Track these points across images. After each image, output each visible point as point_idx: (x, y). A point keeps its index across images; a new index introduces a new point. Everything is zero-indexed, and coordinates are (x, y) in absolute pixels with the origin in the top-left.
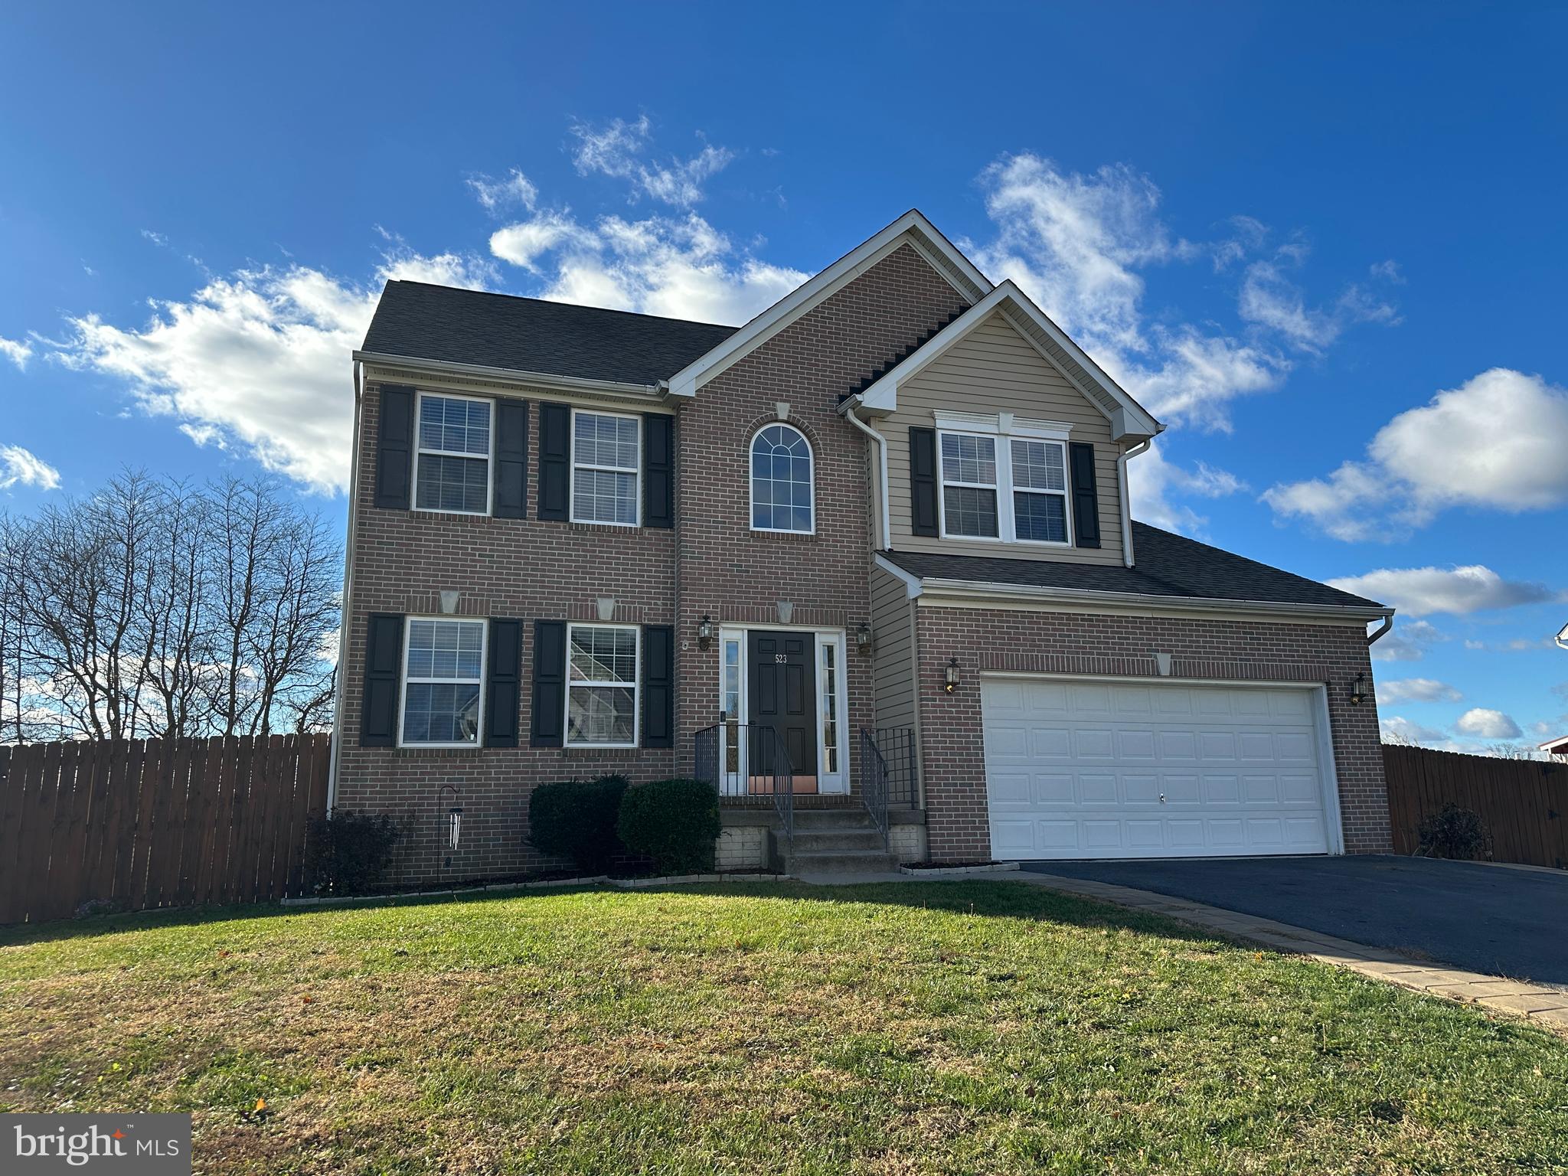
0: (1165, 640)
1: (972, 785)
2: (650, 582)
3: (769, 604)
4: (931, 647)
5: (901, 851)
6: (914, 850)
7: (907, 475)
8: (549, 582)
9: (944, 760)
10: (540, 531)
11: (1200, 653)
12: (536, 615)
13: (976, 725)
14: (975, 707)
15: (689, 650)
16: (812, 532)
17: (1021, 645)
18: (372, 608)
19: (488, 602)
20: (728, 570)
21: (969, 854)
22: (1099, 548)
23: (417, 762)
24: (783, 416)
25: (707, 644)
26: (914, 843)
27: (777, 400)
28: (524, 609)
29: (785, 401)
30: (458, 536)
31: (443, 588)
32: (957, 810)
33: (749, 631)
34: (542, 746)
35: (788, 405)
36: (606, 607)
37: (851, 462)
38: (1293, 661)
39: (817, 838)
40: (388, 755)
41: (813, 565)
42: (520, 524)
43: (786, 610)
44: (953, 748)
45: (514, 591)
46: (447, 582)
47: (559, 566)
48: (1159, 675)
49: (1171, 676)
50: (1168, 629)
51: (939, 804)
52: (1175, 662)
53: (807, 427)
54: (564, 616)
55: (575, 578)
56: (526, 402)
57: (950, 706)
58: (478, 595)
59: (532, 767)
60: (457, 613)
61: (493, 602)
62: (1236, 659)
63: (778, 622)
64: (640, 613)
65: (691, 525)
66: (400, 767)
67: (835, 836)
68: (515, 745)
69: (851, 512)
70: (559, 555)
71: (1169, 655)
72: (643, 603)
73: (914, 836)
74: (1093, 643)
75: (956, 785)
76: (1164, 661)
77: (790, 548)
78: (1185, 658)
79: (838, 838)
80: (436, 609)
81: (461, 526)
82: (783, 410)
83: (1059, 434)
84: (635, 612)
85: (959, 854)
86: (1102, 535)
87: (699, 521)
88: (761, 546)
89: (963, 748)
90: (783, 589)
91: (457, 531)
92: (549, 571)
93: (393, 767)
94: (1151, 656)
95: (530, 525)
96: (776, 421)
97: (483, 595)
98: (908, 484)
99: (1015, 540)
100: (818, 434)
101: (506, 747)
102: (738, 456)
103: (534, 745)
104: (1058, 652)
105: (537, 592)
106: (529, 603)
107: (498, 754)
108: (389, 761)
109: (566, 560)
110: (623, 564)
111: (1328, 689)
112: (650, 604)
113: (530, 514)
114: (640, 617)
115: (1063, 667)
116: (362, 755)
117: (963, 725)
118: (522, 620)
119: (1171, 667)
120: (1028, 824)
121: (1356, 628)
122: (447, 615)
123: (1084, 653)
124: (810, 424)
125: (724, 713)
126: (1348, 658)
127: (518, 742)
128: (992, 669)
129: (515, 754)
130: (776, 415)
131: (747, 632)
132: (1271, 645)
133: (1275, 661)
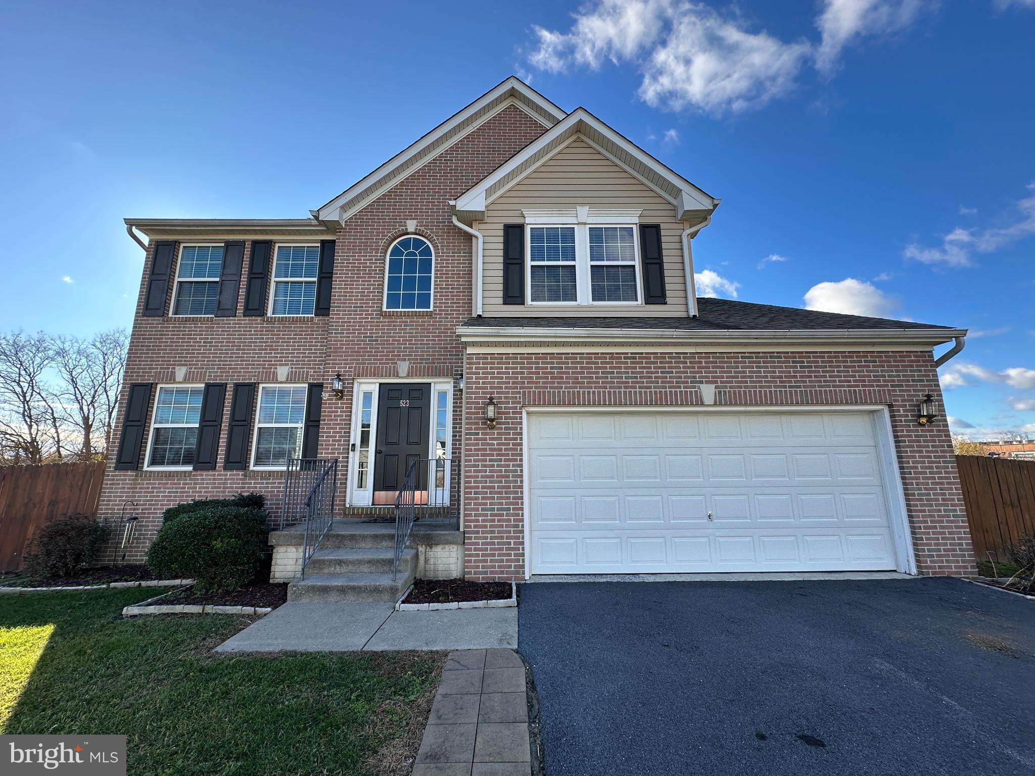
0: (709, 372)
1: (509, 509)
2: (316, 353)
3: (392, 363)
4: (476, 388)
5: (441, 567)
6: (453, 567)
7: (501, 260)
8: (247, 357)
9: (483, 487)
10: (244, 324)
11: (746, 382)
12: (236, 379)
13: (517, 455)
14: (516, 439)
15: (328, 399)
16: (431, 309)
17: (564, 383)
18: (134, 380)
19: (205, 372)
20: (362, 341)
21: (502, 572)
22: (665, 303)
23: (150, 480)
24: (411, 229)
26: (453, 560)
27: (407, 219)
28: (229, 376)
29: (413, 219)
30: (191, 331)
31: (179, 365)
32: (493, 532)
33: (380, 384)
34: (231, 469)
35: (416, 221)
36: (283, 372)
37: (462, 256)
38: (848, 386)
39: (340, 562)
40: (133, 476)
41: (428, 333)
42: (232, 320)
43: (403, 367)
44: (492, 477)
45: (224, 365)
46: (181, 361)
47: (254, 346)
48: (702, 404)
49: (715, 404)
50: (712, 363)
51: (475, 526)
52: (720, 392)
53: (430, 235)
54: (254, 379)
55: (265, 353)
56: (244, 242)
57: (491, 439)
58: (199, 368)
59: (224, 484)
60: (185, 381)
61: (210, 372)
62: (785, 387)
63: (398, 376)
64: (307, 374)
65: (337, 310)
66: (139, 484)
67: (357, 560)
68: (214, 469)
69: (460, 292)
70: (255, 339)
71: (713, 386)
72: (310, 368)
73: (454, 554)
74: (636, 378)
75: (493, 509)
76: (708, 392)
77: (410, 322)
78: (731, 387)
79: (360, 562)
80: (172, 379)
81: (194, 324)
82: (412, 226)
83: (630, 218)
84: (303, 375)
85: (492, 572)
86: (668, 293)
87: (343, 307)
88: (388, 322)
89: (502, 476)
90: (403, 352)
91: (191, 327)
92: (248, 350)
93: (135, 484)
94: (694, 387)
95: (238, 320)
96: (408, 234)
97: (203, 368)
98: (501, 266)
99: (591, 302)
100: (438, 239)
101: (208, 470)
102: (376, 260)
103: (225, 468)
104: (600, 387)
105: (238, 365)
106: (232, 372)
107: (202, 475)
108: (133, 480)
109: (260, 342)
110: (298, 342)
111: (891, 411)
112: (315, 368)
113: (239, 313)
114: (307, 377)
115: (605, 400)
116: (116, 476)
117: (503, 455)
118: (226, 384)
119: (716, 396)
120: (572, 541)
121: (921, 352)
122: (180, 383)
123: (626, 387)
124: (432, 232)
125: (354, 445)
126: (913, 381)
127: (215, 466)
128: (534, 405)
129: (214, 475)
130: (406, 229)
131: (378, 385)
132: (823, 372)
133: (829, 386)
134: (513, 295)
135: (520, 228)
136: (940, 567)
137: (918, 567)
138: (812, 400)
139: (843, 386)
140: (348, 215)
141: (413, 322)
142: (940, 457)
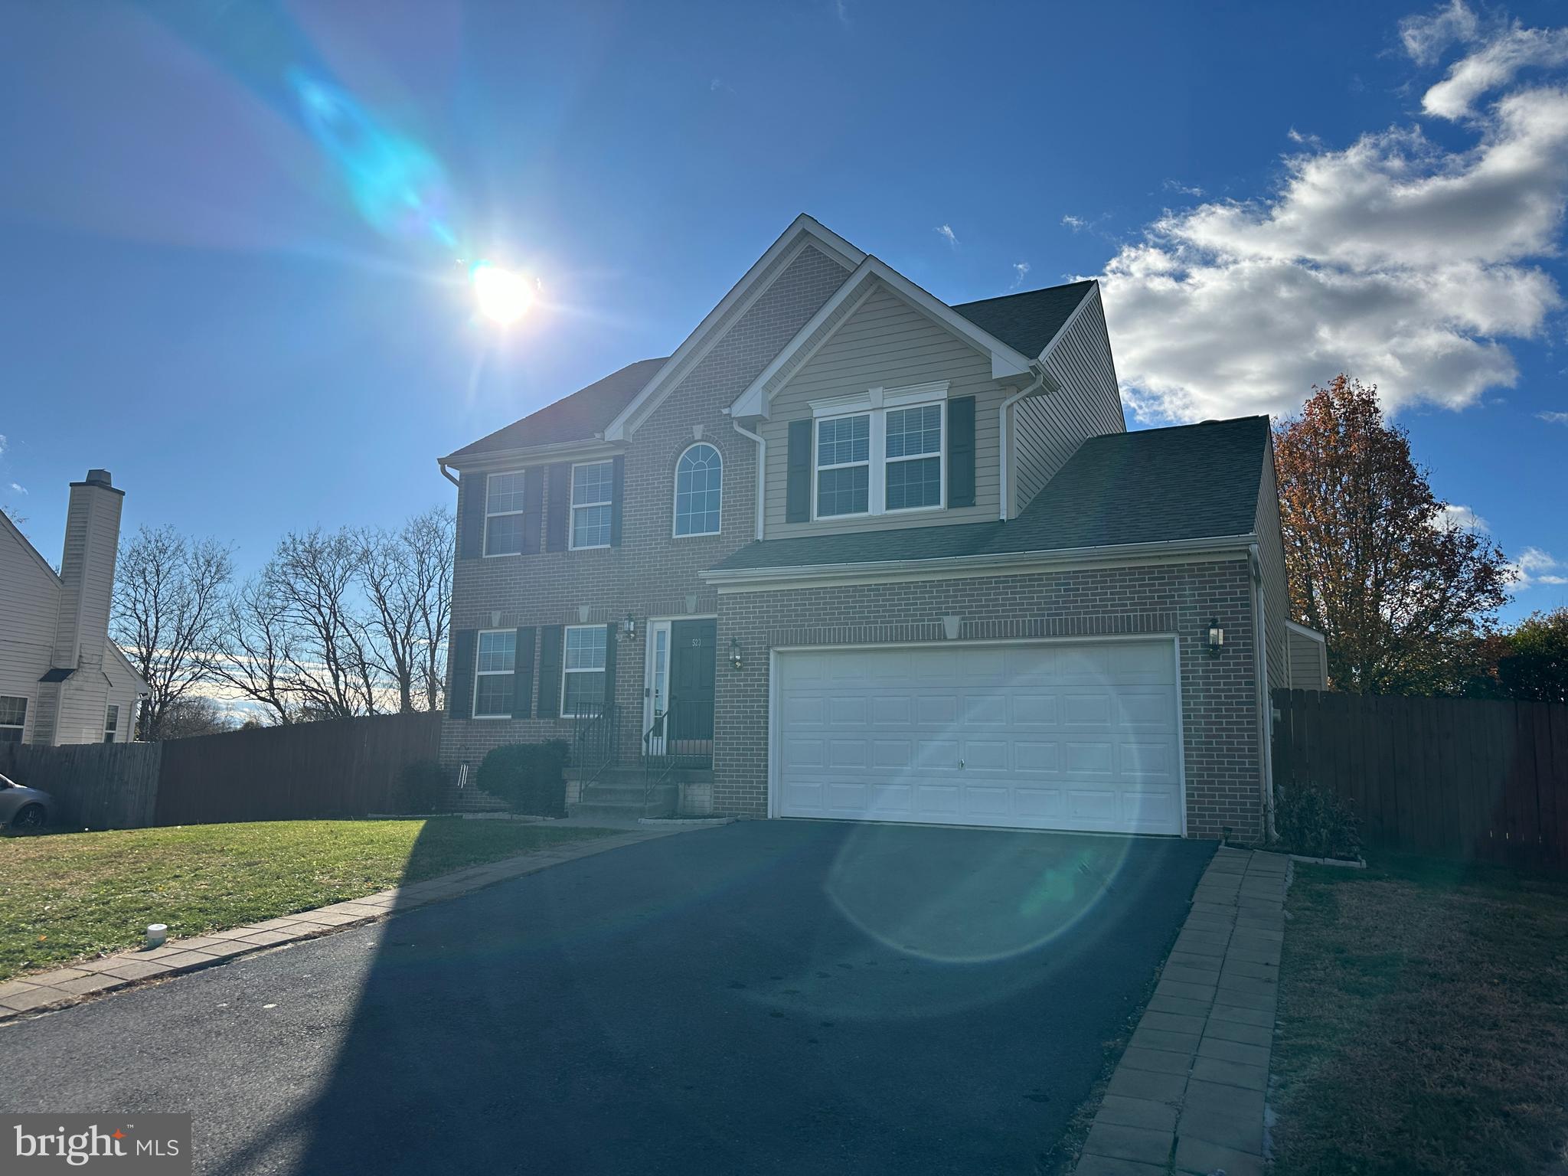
0: (957, 602)
1: (752, 749)
3: (681, 598)
5: (699, 804)
6: (707, 804)
7: (787, 467)
8: (551, 597)
10: (548, 560)
11: (998, 611)
12: (543, 622)
13: (763, 696)
14: (761, 680)
15: (622, 642)
16: (721, 532)
17: (807, 620)
18: (458, 627)
19: (517, 616)
20: (652, 574)
22: (974, 505)
23: (480, 728)
24: (698, 436)
25: (640, 634)
26: (706, 798)
27: (694, 424)
28: (537, 619)
29: (699, 423)
30: (503, 571)
31: (494, 609)
32: (738, 771)
33: (673, 622)
34: (544, 717)
35: (702, 426)
36: (584, 612)
38: (1122, 611)
40: (463, 724)
42: (537, 557)
43: (690, 602)
44: (739, 717)
45: (532, 607)
46: (496, 605)
47: (558, 585)
48: (945, 639)
49: (959, 638)
50: (960, 590)
51: (724, 765)
52: (965, 624)
53: (718, 441)
54: (560, 621)
55: (567, 592)
56: (542, 467)
57: (739, 680)
58: (512, 612)
59: (538, 731)
60: (501, 625)
61: (520, 616)
62: (1042, 615)
63: (686, 612)
64: (606, 614)
65: (628, 542)
66: (470, 732)
68: (529, 717)
70: (558, 576)
71: (960, 617)
72: (609, 607)
73: (706, 792)
74: (878, 611)
75: (739, 749)
76: (952, 624)
77: (698, 549)
78: (979, 618)
80: (489, 626)
81: (505, 564)
82: (698, 431)
83: (937, 395)
84: (602, 614)
86: (978, 491)
88: (679, 551)
89: (748, 717)
90: (692, 584)
91: (502, 568)
92: (552, 589)
94: (939, 620)
95: (542, 557)
96: (696, 441)
97: (515, 612)
98: (784, 476)
99: (885, 511)
100: (726, 445)
101: (524, 718)
102: (664, 478)
103: (539, 716)
104: (841, 624)
105: (545, 606)
106: (540, 614)
107: (520, 723)
108: (467, 727)
109: (562, 580)
110: (597, 578)
111: (1180, 640)
112: (613, 606)
113: (542, 549)
114: (606, 618)
115: (845, 638)
116: (451, 724)
117: (749, 696)
118: (536, 627)
119: (960, 630)
120: (818, 785)
121: (1230, 562)
122: (496, 628)
123: (867, 623)
124: (719, 438)
125: (648, 690)
126: (1212, 601)
127: (530, 714)
128: (782, 645)
129: (530, 723)
130: (693, 437)
131: (670, 623)
132: (1093, 594)
133: (1097, 612)
134: (798, 511)
135: (808, 424)
136: (1211, 829)
137: (1189, 829)
138: (1073, 629)
139: (1117, 611)
140: (633, 429)
141: (700, 549)
142: (1233, 697)
